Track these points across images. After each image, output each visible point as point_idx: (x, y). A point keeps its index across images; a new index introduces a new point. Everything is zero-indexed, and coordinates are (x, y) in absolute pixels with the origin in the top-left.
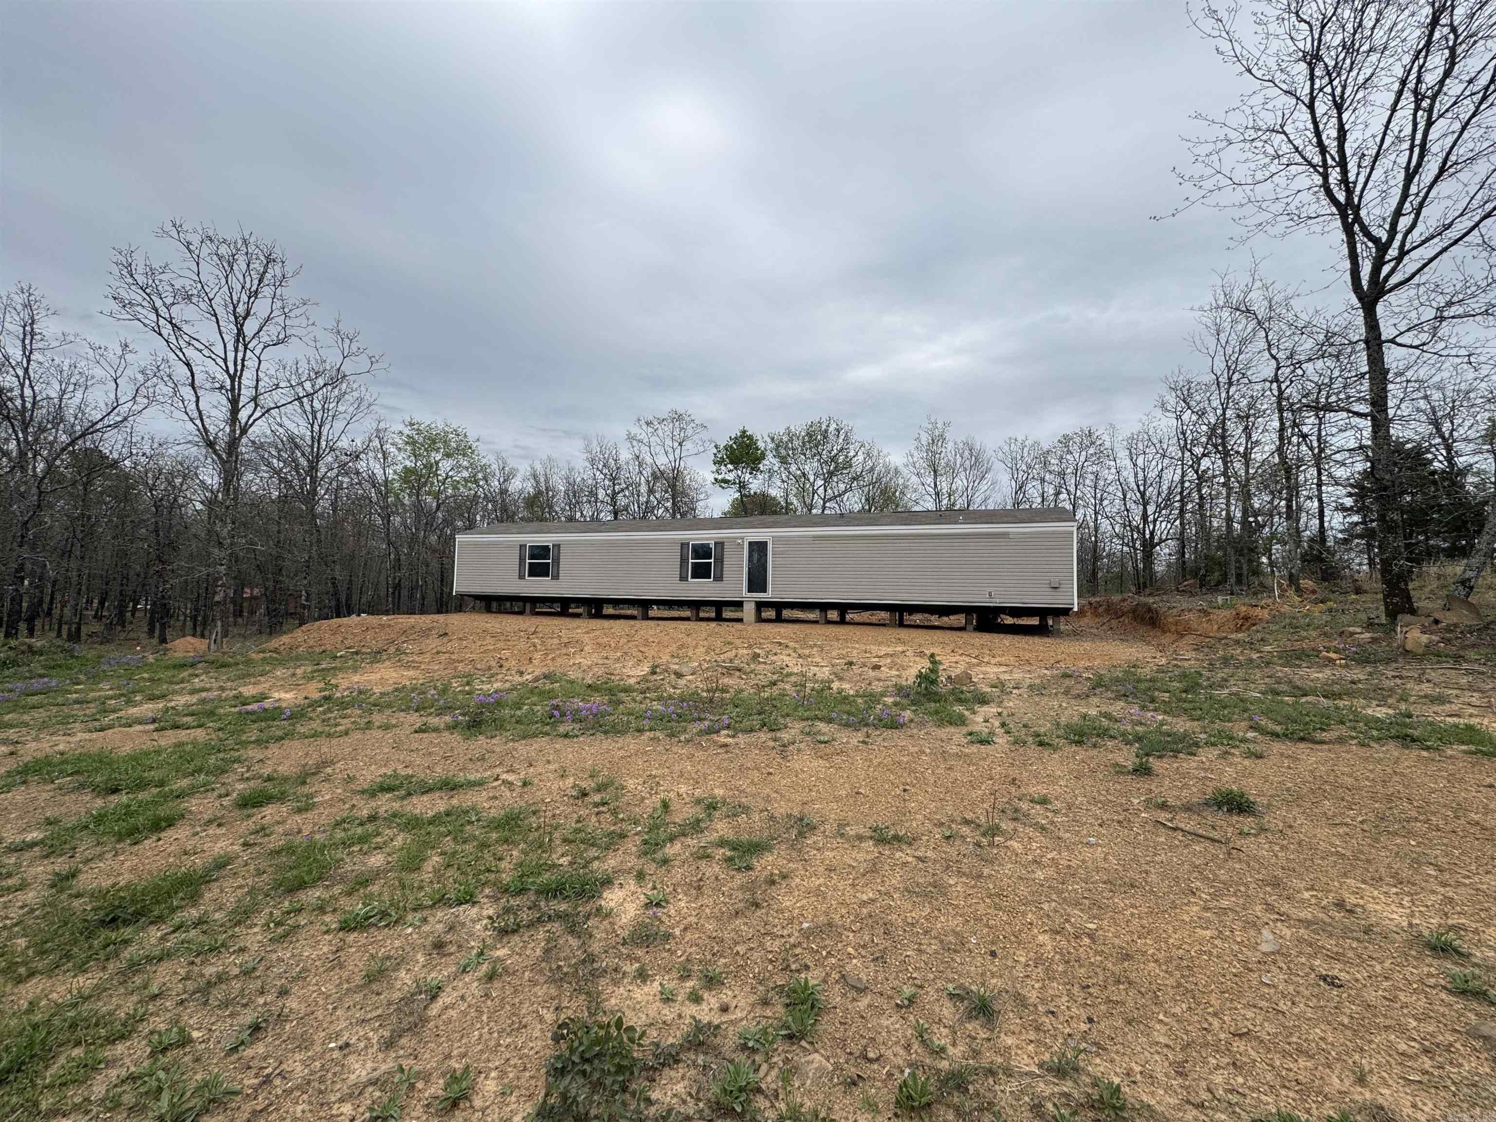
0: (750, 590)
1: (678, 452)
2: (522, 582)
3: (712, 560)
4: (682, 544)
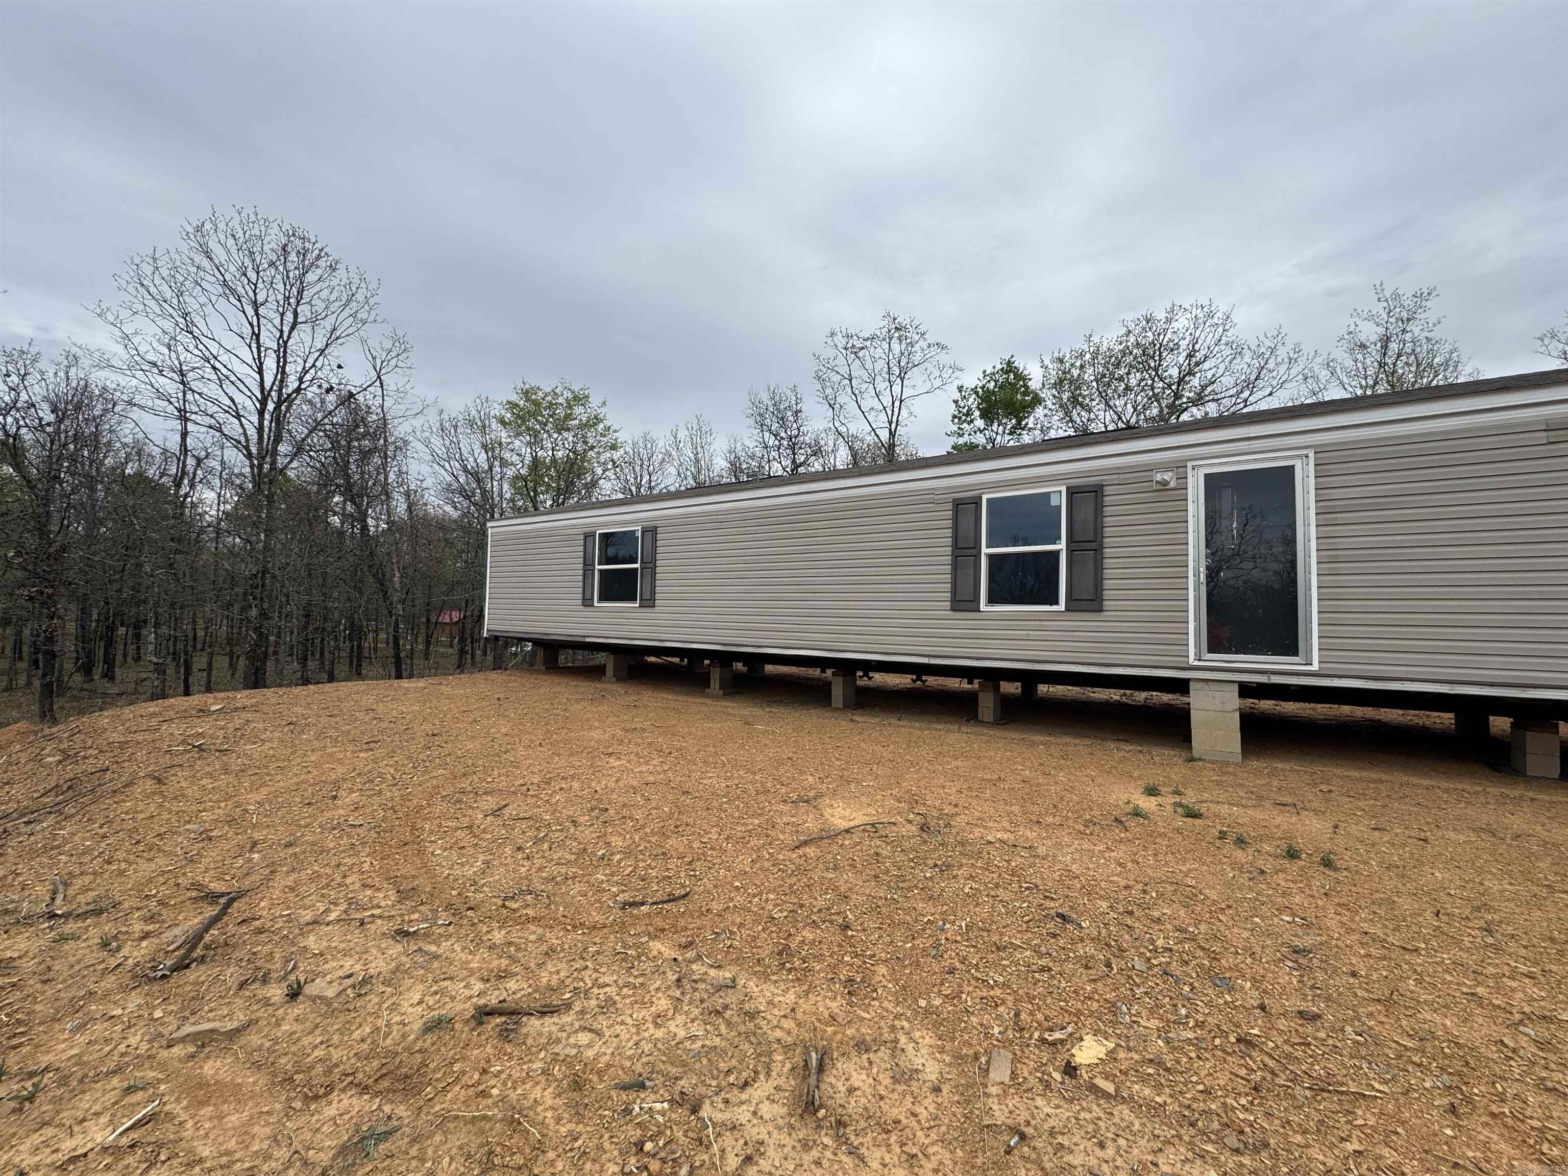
0: (1215, 645)
1: (897, 389)
2: (588, 612)
3: (1061, 546)
4: (958, 504)
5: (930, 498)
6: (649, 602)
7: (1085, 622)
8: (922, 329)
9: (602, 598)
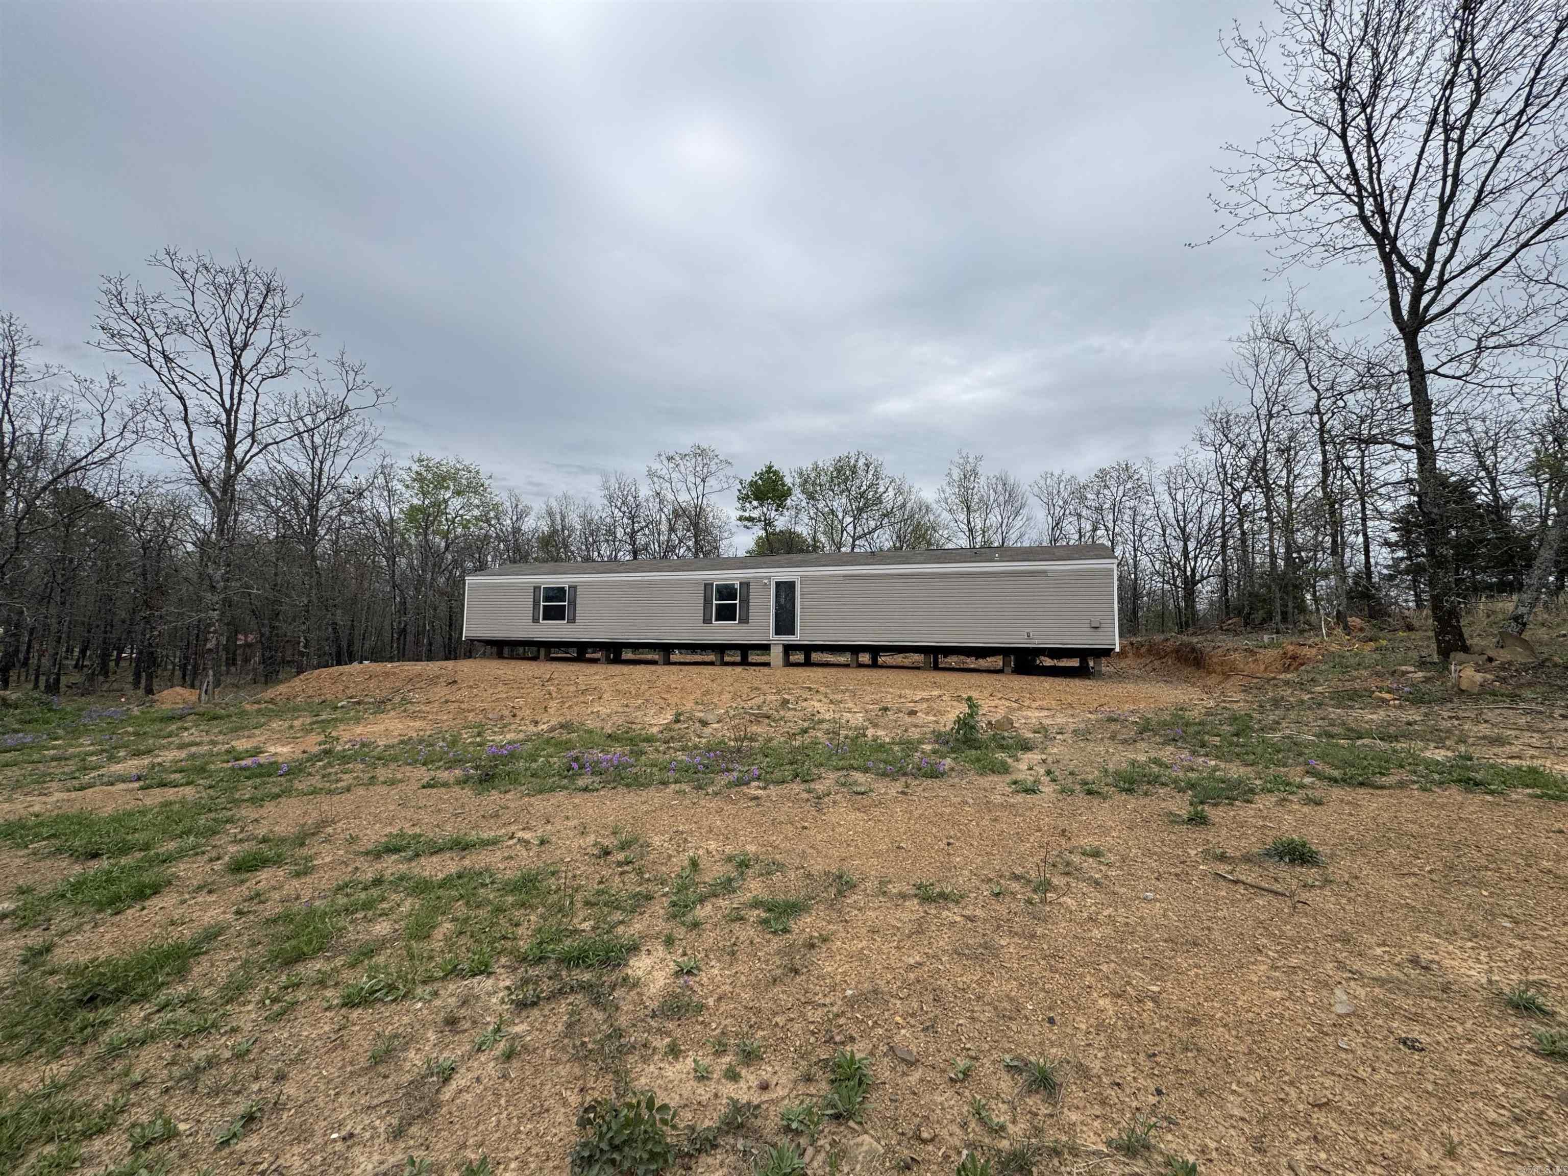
0: (777, 633)
1: (700, 488)
2: (536, 626)
3: (737, 602)
4: (706, 585)
5: (696, 582)
6: (572, 620)
7: (744, 627)
8: (716, 453)
9: (544, 619)
